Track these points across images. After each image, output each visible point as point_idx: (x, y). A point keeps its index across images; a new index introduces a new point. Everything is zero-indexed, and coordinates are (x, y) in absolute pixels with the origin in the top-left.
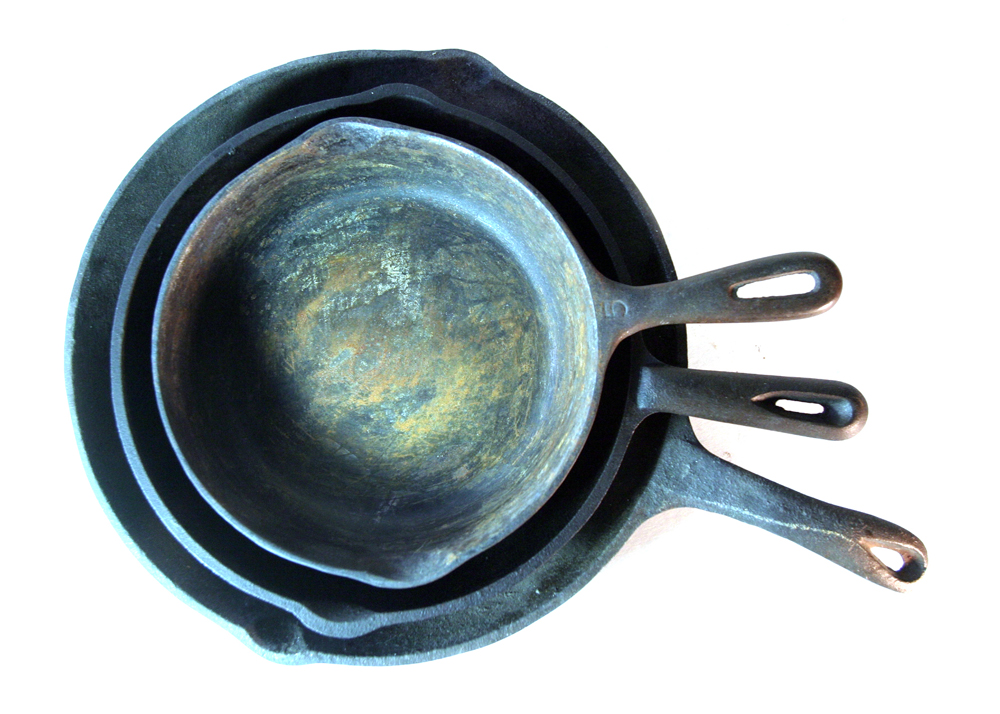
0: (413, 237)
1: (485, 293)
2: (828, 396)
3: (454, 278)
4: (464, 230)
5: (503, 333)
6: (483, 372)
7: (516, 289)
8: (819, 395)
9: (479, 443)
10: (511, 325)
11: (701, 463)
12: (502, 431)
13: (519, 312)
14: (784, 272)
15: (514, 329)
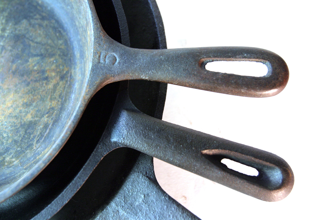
0: (11, 10)
1: (43, 51)
2: (264, 163)
3: (28, 38)
4: (43, 12)
5: (46, 78)
6: (25, 101)
7: (63, 53)
8: (257, 160)
9: (7, 148)
10: (53, 74)
11: (153, 195)
12: (25, 143)
13: (61, 67)
14: (245, 57)
15: (54, 77)
